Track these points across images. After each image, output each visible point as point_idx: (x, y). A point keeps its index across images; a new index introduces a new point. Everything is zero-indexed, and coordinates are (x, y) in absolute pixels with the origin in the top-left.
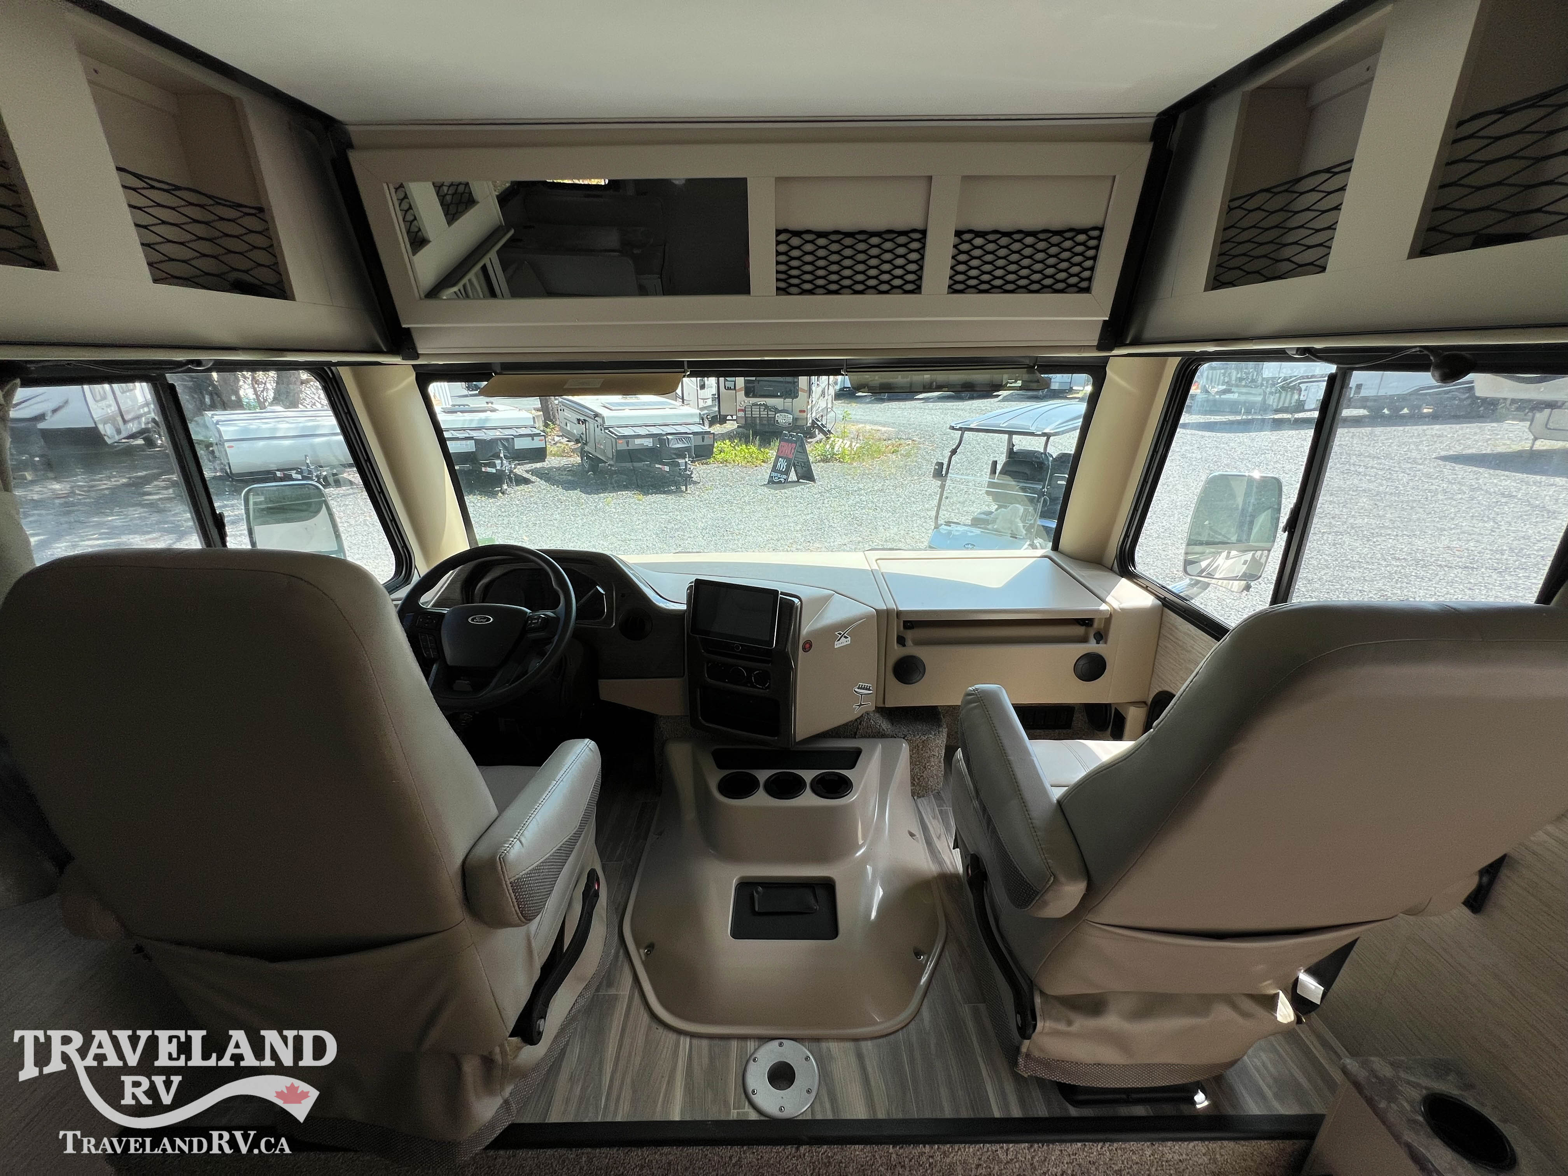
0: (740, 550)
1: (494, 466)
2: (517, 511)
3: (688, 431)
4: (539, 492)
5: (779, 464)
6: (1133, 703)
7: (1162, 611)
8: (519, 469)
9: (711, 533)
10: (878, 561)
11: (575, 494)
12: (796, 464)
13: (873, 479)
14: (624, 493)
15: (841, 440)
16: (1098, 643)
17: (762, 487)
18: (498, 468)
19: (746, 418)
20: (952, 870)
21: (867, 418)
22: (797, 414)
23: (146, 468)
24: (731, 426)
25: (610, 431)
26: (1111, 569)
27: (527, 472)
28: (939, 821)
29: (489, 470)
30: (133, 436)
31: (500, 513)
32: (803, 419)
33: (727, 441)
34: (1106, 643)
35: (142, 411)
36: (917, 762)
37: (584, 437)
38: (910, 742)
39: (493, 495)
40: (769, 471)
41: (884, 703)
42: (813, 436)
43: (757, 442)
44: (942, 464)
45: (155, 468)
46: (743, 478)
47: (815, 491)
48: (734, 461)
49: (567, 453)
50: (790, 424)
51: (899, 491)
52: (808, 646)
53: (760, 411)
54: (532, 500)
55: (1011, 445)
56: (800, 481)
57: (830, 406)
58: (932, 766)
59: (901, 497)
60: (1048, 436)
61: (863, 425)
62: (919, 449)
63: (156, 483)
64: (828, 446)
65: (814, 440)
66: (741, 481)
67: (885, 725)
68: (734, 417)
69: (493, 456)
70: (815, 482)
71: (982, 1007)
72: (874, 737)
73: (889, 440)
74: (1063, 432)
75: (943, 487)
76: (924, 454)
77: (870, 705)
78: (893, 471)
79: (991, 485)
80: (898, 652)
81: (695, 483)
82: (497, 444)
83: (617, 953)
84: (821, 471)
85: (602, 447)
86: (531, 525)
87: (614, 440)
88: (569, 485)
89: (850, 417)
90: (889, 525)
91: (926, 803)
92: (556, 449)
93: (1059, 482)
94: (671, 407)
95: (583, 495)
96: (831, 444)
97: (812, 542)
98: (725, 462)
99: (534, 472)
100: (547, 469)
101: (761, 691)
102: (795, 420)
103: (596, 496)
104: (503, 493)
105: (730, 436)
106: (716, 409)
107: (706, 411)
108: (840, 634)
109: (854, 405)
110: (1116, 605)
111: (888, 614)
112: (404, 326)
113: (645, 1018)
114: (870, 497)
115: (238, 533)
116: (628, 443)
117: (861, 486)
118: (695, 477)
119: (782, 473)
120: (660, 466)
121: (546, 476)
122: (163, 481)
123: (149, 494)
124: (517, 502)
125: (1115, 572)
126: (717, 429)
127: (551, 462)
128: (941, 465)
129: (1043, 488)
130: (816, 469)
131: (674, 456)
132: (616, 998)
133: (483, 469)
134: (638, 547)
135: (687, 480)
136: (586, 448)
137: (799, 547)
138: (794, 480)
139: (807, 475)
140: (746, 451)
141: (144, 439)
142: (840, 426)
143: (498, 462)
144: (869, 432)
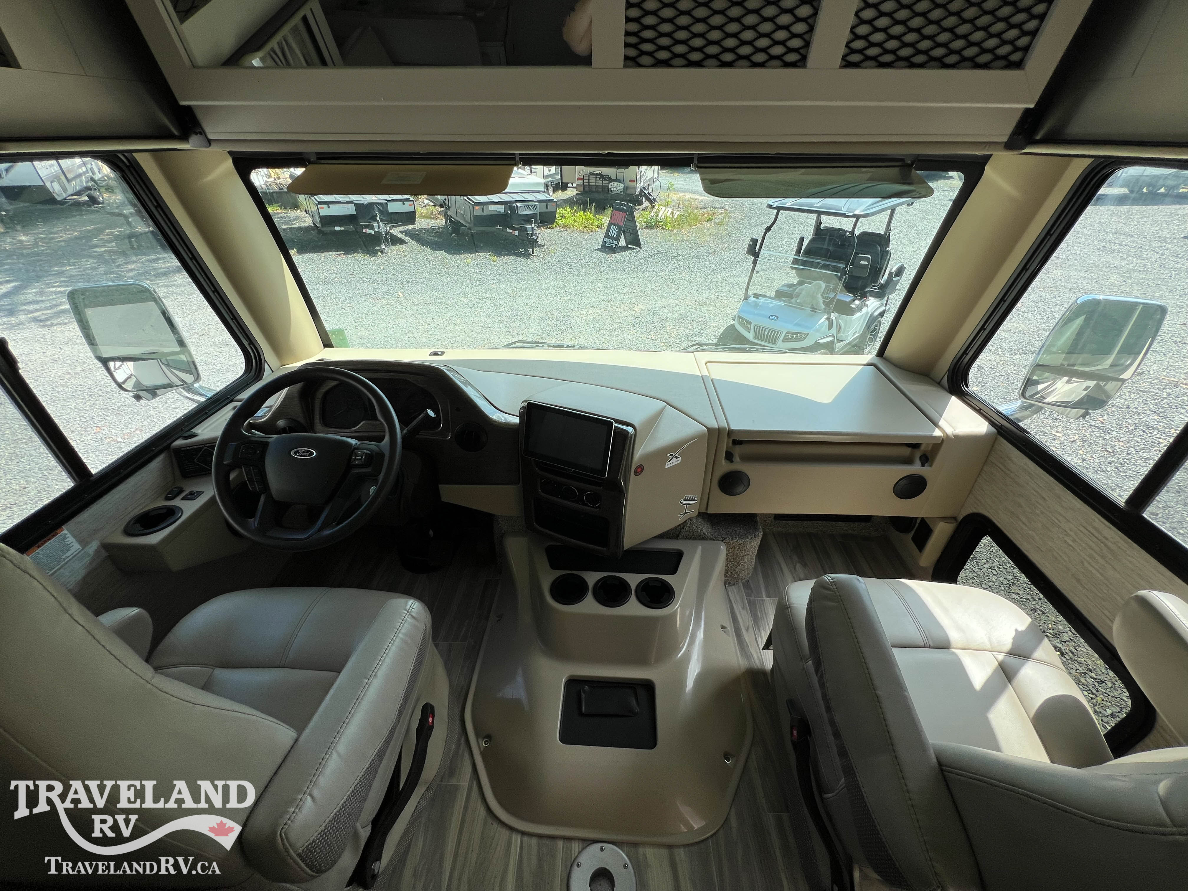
0: (576, 309)
1: (372, 228)
2: (394, 269)
3: (535, 199)
4: (411, 251)
5: (611, 231)
6: (944, 519)
7: (996, 439)
8: (394, 230)
9: (553, 293)
10: (707, 364)
11: (441, 254)
12: (626, 230)
13: (690, 246)
14: (481, 254)
15: (664, 208)
16: (923, 465)
17: (597, 252)
18: (376, 230)
19: (584, 185)
20: (759, 666)
21: (686, 187)
22: (629, 184)
23: (92, 222)
24: (571, 193)
25: (468, 198)
26: (939, 384)
27: (401, 232)
28: (747, 613)
29: (369, 231)
30: (79, 193)
31: (379, 271)
32: (633, 188)
33: (568, 208)
34: (931, 466)
35: (80, 171)
36: (732, 561)
37: (447, 203)
38: (727, 544)
39: (373, 253)
40: (603, 236)
41: (707, 509)
42: (640, 203)
43: (593, 209)
44: (757, 240)
45: (99, 223)
46: (580, 242)
47: (640, 255)
48: (573, 226)
49: (436, 215)
50: (621, 192)
51: (712, 257)
52: (640, 470)
53: (596, 180)
54: (405, 259)
55: (819, 223)
56: (629, 246)
57: (656, 176)
58: (745, 563)
59: (713, 263)
60: (857, 217)
61: (683, 194)
62: (730, 218)
63: (101, 237)
64: (652, 214)
65: (641, 207)
66: (579, 245)
67: (705, 529)
68: (574, 185)
69: (370, 219)
70: (641, 248)
71: (785, 816)
72: (695, 539)
73: (705, 208)
74: (873, 214)
75: (755, 262)
76: (735, 223)
77: (694, 512)
78: (708, 238)
79: (795, 261)
80: (724, 467)
81: (540, 246)
82: (374, 209)
83: (459, 740)
84: (646, 237)
85: (462, 212)
86: (405, 283)
87: (471, 206)
88: (435, 246)
89: (674, 187)
90: (702, 289)
91: (735, 591)
92: (426, 211)
93: (862, 262)
94: (519, 175)
95: (448, 256)
96: (656, 212)
97: (636, 303)
98: (565, 227)
99: (407, 233)
100: (417, 230)
101: (592, 508)
102: (626, 188)
103: (458, 257)
104: (382, 252)
105: (570, 202)
106: (559, 177)
107: (550, 179)
108: (671, 455)
109: (676, 175)
110: (950, 431)
111: (719, 433)
112: (182, 103)
113: (482, 811)
114: (687, 263)
115: (169, 284)
116: (483, 209)
117: (680, 252)
118: (540, 241)
119: (612, 238)
120: (511, 231)
121: (417, 237)
122: (107, 235)
123: (96, 246)
124: (394, 261)
125: (943, 387)
126: (560, 195)
127: (421, 223)
128: (755, 241)
129: (846, 267)
130: (643, 235)
131: (523, 222)
132: (456, 788)
133: (364, 231)
134: (492, 305)
135: (534, 243)
136: (449, 213)
137: (626, 308)
138: (623, 245)
139: (635, 242)
140: (584, 217)
141: (88, 196)
142: (664, 194)
143: (375, 224)
144: (688, 200)
